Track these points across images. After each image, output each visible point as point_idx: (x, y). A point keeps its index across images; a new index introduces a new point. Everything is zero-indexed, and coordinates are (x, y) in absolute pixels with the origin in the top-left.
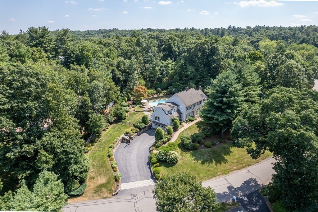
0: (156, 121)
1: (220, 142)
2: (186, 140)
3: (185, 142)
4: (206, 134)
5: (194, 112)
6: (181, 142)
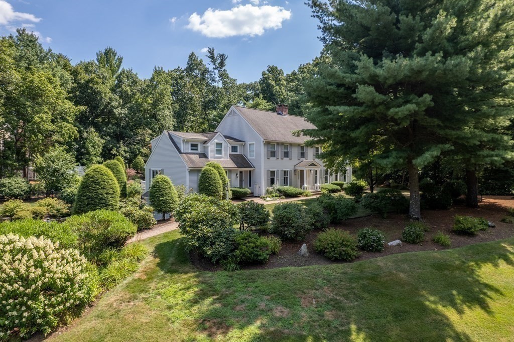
1: (410, 241)
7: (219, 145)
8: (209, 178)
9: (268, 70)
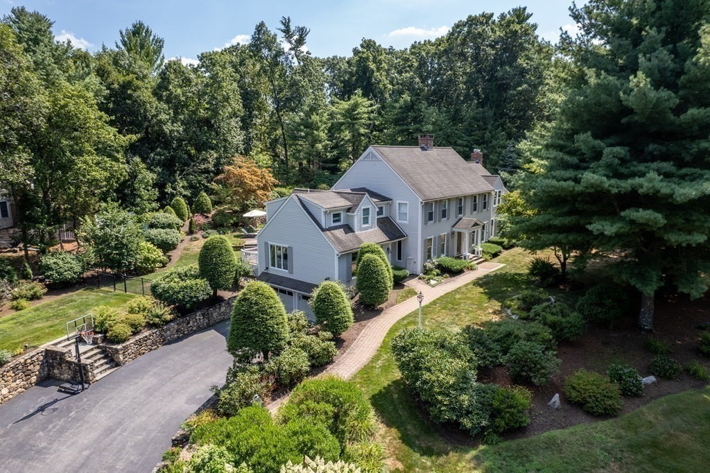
0: (275, 270)
1: (664, 375)
2: (433, 356)
3: (426, 376)
4: (553, 326)
5: (460, 234)
6: (397, 375)
7: (366, 211)
8: (375, 272)
9: (362, 46)
